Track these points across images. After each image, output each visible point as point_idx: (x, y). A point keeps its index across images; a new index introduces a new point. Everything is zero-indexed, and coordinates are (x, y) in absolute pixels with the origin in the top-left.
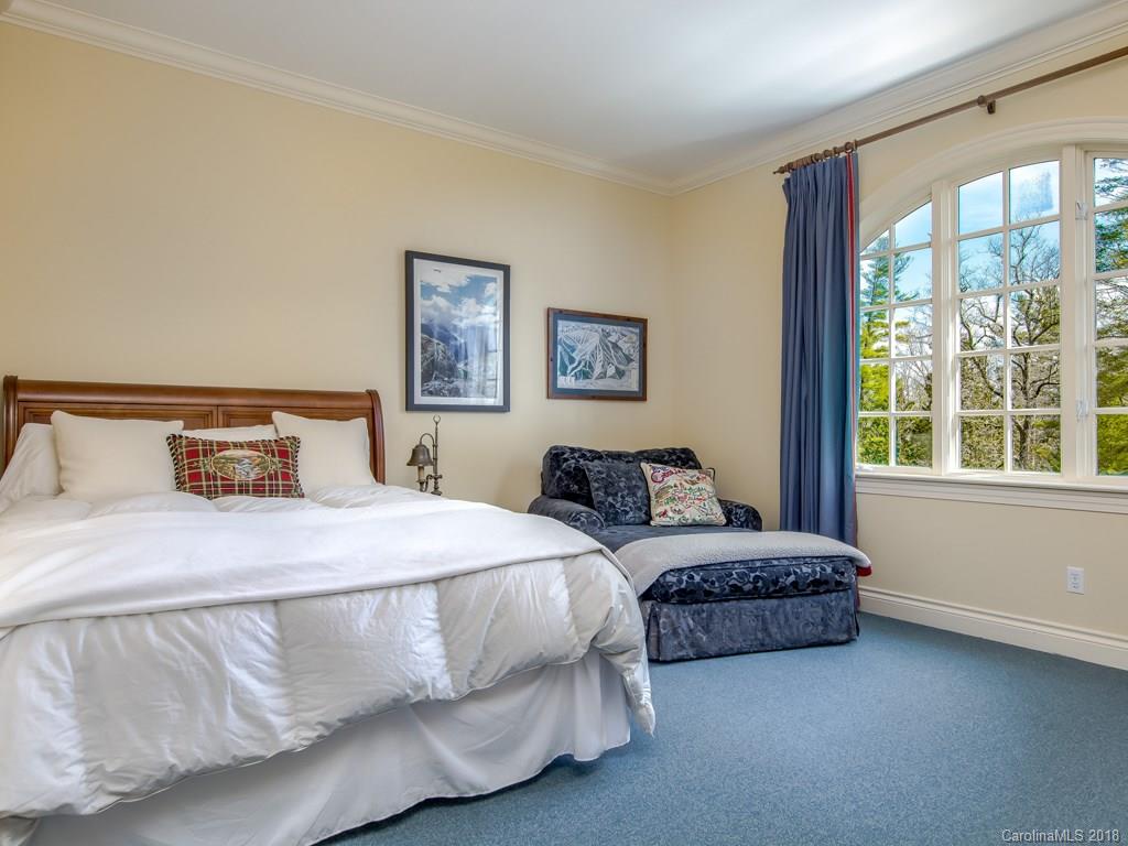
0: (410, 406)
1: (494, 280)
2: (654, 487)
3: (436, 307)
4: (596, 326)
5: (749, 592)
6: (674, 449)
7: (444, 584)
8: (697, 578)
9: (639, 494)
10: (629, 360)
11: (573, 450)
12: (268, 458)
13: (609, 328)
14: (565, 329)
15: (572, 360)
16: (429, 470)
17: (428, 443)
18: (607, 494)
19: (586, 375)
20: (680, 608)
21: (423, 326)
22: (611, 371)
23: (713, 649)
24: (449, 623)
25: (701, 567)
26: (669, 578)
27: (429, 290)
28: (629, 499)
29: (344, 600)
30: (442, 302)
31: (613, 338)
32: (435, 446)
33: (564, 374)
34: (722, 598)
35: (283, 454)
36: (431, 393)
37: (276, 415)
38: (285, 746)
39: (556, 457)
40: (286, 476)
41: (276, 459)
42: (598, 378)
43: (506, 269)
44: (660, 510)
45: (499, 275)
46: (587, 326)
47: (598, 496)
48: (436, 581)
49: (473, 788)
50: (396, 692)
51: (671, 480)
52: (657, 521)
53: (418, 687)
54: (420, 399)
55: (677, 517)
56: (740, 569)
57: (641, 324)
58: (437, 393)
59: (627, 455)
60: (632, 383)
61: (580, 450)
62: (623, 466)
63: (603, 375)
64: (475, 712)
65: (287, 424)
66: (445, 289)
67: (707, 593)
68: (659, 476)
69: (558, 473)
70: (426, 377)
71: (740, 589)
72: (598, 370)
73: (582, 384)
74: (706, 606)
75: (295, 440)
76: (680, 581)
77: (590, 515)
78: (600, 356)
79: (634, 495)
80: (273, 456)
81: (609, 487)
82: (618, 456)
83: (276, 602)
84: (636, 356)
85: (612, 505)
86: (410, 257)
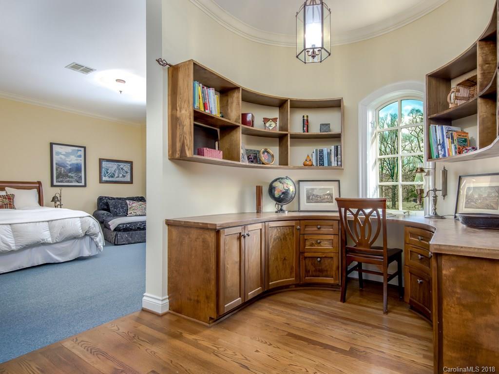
0: (52, 185)
1: (81, 151)
2: (129, 206)
3: (61, 158)
4: (115, 163)
5: (143, 229)
6: (138, 197)
7: (50, 222)
8: (128, 226)
9: (125, 208)
10: (127, 172)
11: (106, 197)
12: (4, 200)
13: (119, 164)
14: (104, 164)
15: (107, 173)
16: (58, 203)
17: (58, 196)
18: (114, 208)
19: (112, 177)
20: (124, 233)
21: (56, 163)
22: (121, 175)
23: (133, 242)
24: (51, 229)
25: (129, 223)
26: (120, 226)
27: (58, 153)
28: (121, 210)
29: (26, 224)
30: (63, 157)
31: (121, 166)
32: (60, 196)
33: (105, 176)
34: (135, 230)
35: (9, 199)
36: (59, 182)
37: (6, 188)
38: (13, 249)
39: (100, 199)
40: (10, 204)
41: (7, 200)
42: (117, 177)
43: (85, 148)
44: (130, 212)
45: (82, 149)
46: (113, 163)
47: (112, 209)
48: (48, 221)
49: (57, 261)
50: (38, 240)
51: (134, 205)
52: (129, 215)
53: (43, 240)
54: (55, 183)
55: (135, 214)
56: (140, 223)
57: (131, 163)
58: (62, 182)
59: (123, 198)
60: (128, 179)
61: (108, 197)
62: (120, 201)
63: (118, 177)
64: (57, 246)
65: (10, 191)
66: (64, 153)
67: (131, 229)
68: (131, 204)
69: (101, 204)
70: (57, 178)
71: (140, 228)
72: (116, 175)
73: (111, 179)
74: (131, 232)
75: (13, 195)
76: (123, 226)
77: (107, 214)
78: (117, 172)
79: (123, 208)
80: (6, 199)
81: (115, 206)
82: (120, 199)
83: (10, 224)
84: (129, 171)
85: (116, 211)
86: (51, 144)
